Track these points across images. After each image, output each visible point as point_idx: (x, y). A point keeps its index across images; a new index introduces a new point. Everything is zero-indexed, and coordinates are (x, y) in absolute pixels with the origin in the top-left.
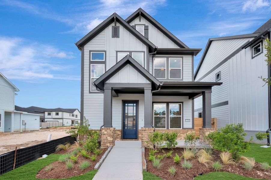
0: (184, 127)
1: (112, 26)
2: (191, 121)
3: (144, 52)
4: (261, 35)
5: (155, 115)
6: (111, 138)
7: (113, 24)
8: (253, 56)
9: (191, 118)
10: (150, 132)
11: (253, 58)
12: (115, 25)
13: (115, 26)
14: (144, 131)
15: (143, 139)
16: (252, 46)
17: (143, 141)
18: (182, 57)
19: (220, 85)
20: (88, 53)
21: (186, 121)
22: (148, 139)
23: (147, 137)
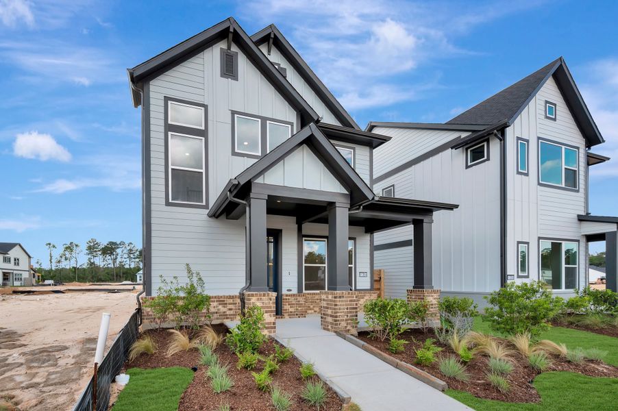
0: (357, 288)
1: (221, 48)
2: (369, 275)
3: (292, 124)
4: (494, 129)
5: (305, 263)
6: (270, 315)
7: (223, 45)
8: (469, 164)
9: (368, 270)
10: (351, 301)
11: (467, 167)
12: (229, 48)
13: (229, 51)
14: (340, 297)
15: (338, 314)
16: (466, 147)
17: (338, 321)
18: (354, 149)
19: (452, 209)
20: (162, 103)
21: (362, 275)
22: (347, 316)
23: (346, 310)
